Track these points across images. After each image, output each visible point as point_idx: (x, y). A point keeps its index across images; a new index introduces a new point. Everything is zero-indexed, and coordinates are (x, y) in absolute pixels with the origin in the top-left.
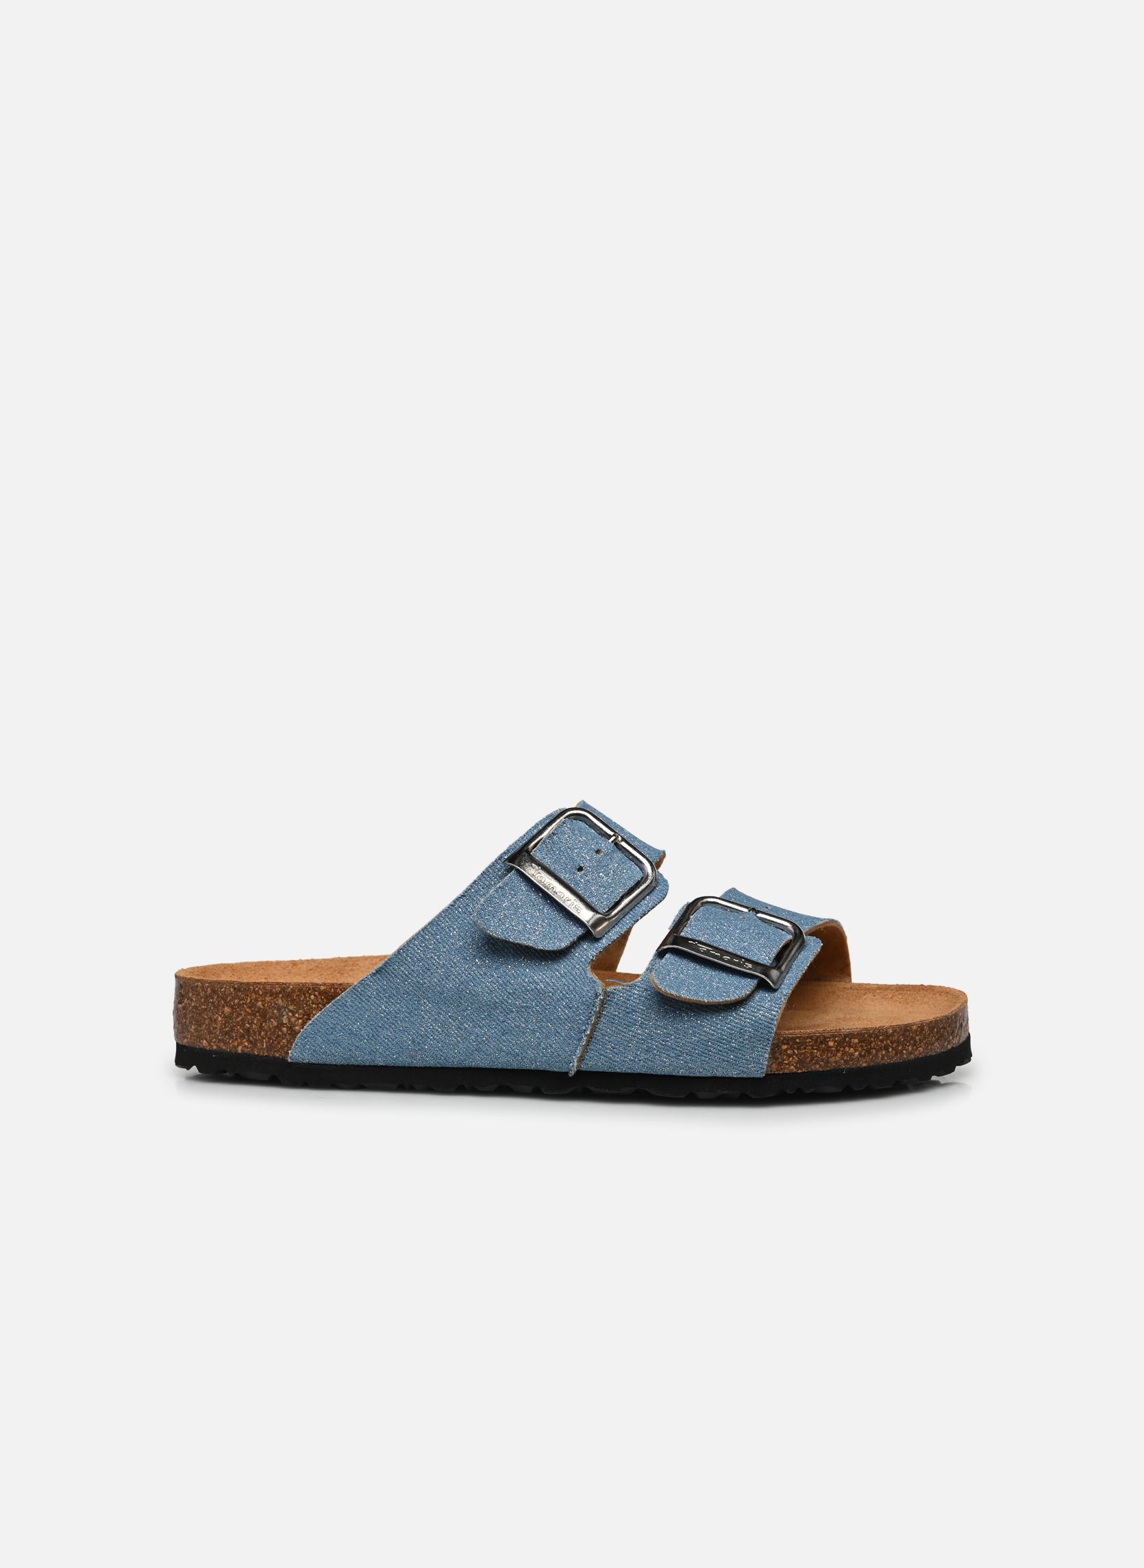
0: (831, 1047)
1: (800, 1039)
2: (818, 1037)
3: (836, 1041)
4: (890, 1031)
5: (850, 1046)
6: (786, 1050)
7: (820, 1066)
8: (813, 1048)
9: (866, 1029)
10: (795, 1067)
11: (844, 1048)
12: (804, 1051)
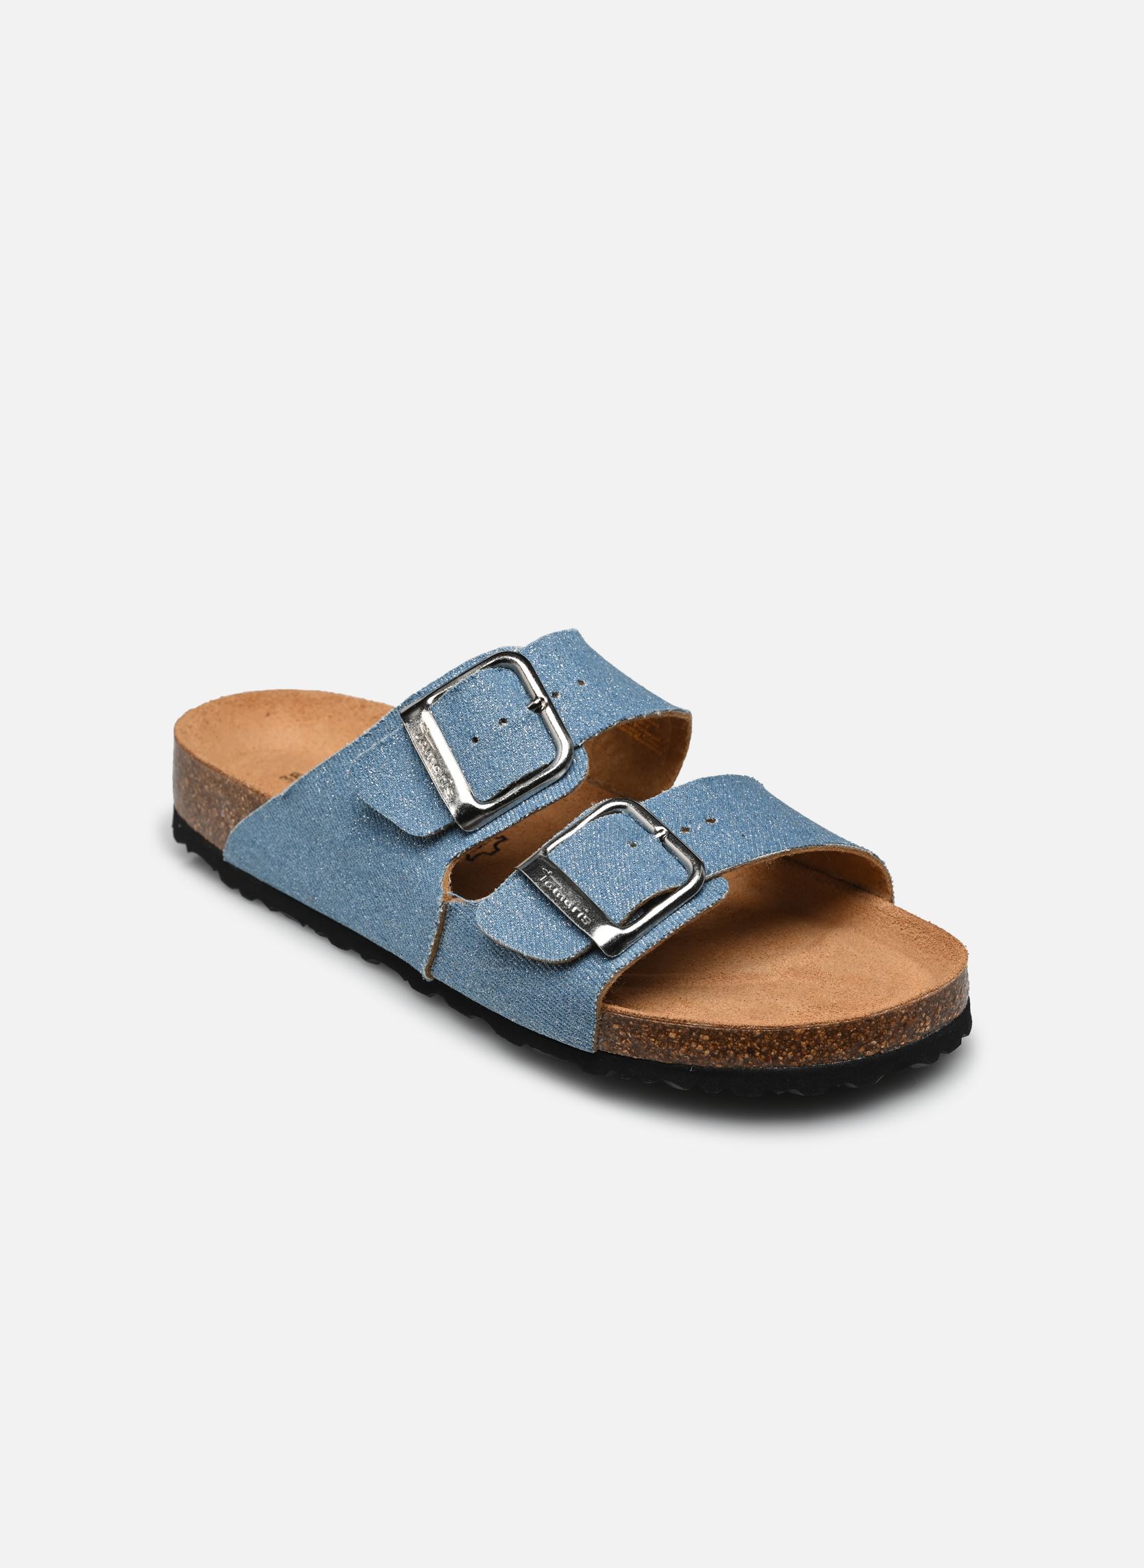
0: (673, 1039)
1: (633, 1022)
2: (655, 1025)
3: (678, 1034)
4: (758, 1033)
5: (698, 1043)
6: (617, 1031)
7: (660, 1057)
8: (649, 1036)
9: (721, 1026)
10: (630, 1051)
11: (690, 1042)
12: (638, 1036)
